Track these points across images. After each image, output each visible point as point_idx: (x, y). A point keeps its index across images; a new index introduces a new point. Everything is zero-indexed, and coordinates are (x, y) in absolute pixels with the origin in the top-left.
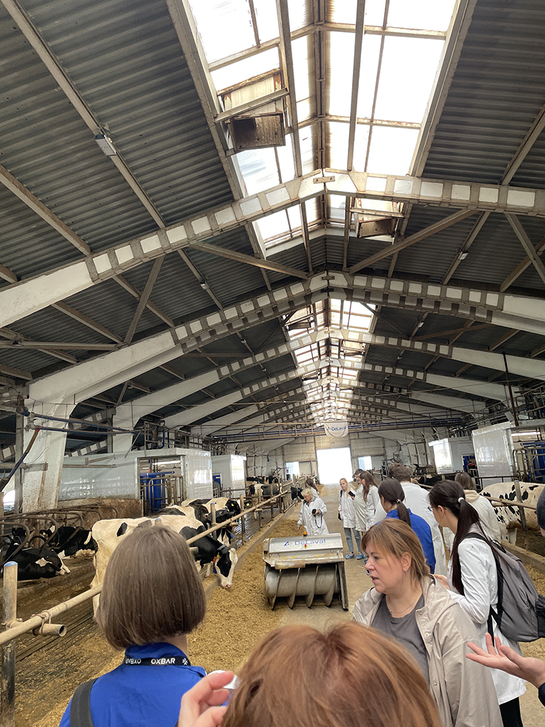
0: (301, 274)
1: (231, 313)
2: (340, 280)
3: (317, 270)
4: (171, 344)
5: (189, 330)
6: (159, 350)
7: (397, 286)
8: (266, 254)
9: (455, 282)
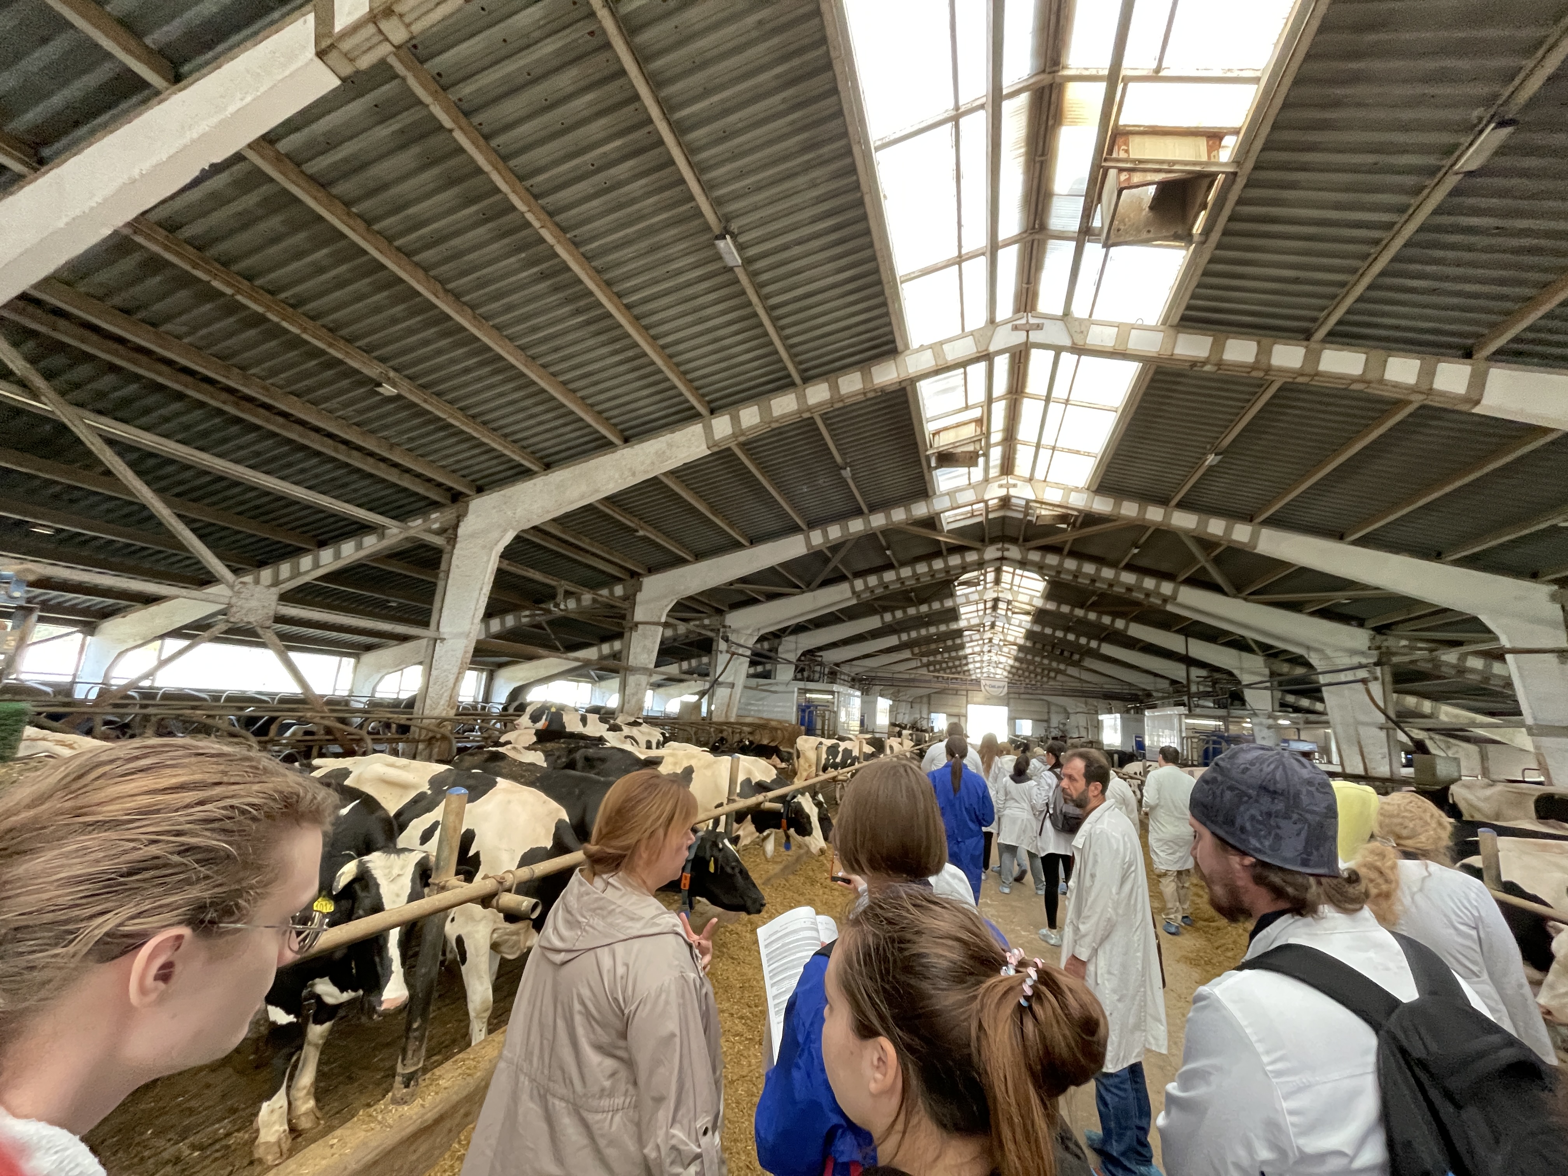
0: (978, 545)
1: (906, 572)
2: (1014, 552)
3: (993, 541)
4: (849, 594)
5: (866, 583)
6: (838, 598)
7: (1071, 564)
8: (946, 528)
9: (1130, 567)
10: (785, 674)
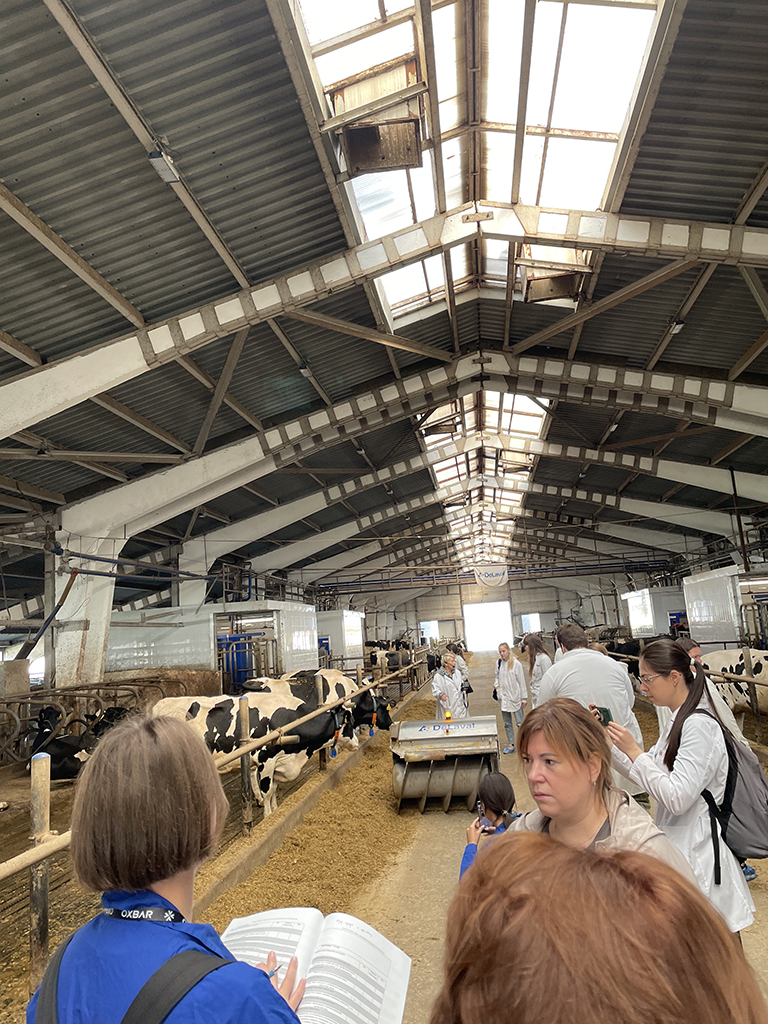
0: (443, 356)
1: (343, 411)
2: (498, 364)
3: (466, 350)
4: (259, 455)
5: (284, 435)
6: (243, 463)
7: (580, 372)
8: (394, 326)
9: (663, 367)
10: (192, 594)
